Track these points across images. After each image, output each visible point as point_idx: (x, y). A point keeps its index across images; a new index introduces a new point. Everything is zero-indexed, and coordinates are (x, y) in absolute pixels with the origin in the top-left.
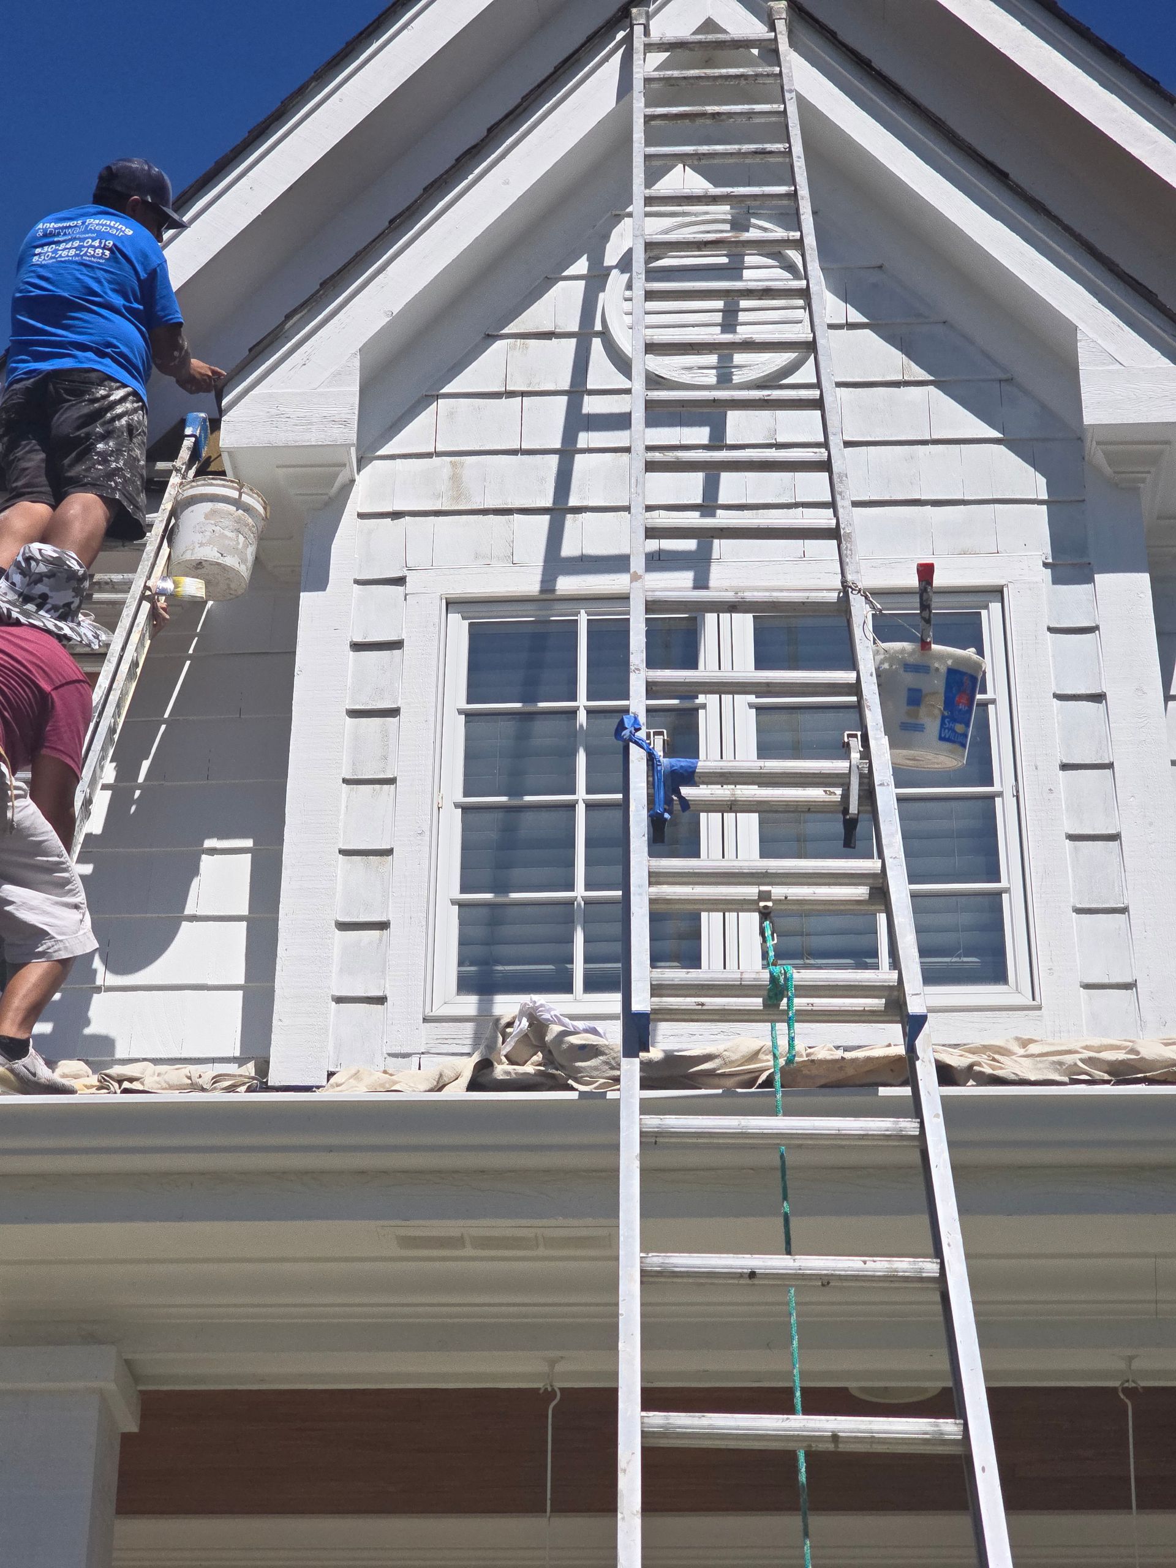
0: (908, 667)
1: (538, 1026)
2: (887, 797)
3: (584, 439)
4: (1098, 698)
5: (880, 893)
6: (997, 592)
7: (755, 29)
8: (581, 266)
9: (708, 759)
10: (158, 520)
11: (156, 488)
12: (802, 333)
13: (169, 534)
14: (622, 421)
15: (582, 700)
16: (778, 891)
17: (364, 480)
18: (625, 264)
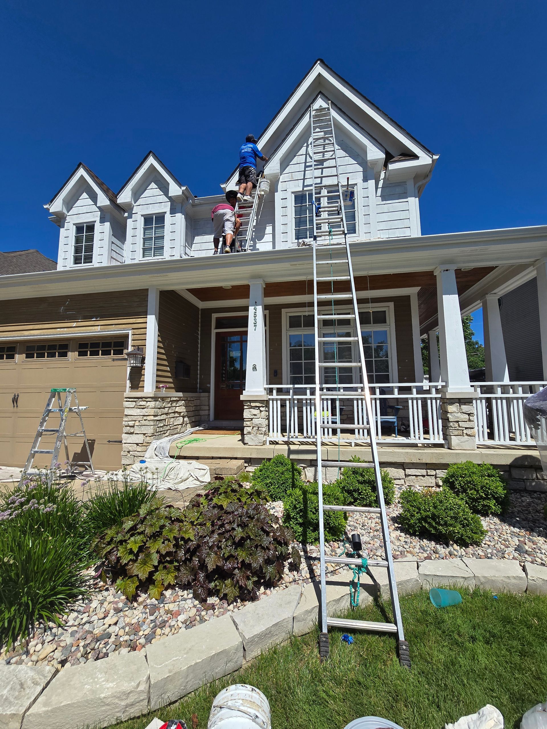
0: (346, 192)
1: (304, 242)
2: (343, 208)
3: (307, 169)
4: (368, 197)
5: (342, 220)
6: (356, 184)
7: (327, 106)
8: (305, 145)
9: (322, 205)
10: (258, 185)
11: (257, 180)
12: (333, 149)
13: (259, 187)
14: (311, 166)
15: (307, 203)
16: (330, 221)
17: (281, 177)
18: (311, 144)
